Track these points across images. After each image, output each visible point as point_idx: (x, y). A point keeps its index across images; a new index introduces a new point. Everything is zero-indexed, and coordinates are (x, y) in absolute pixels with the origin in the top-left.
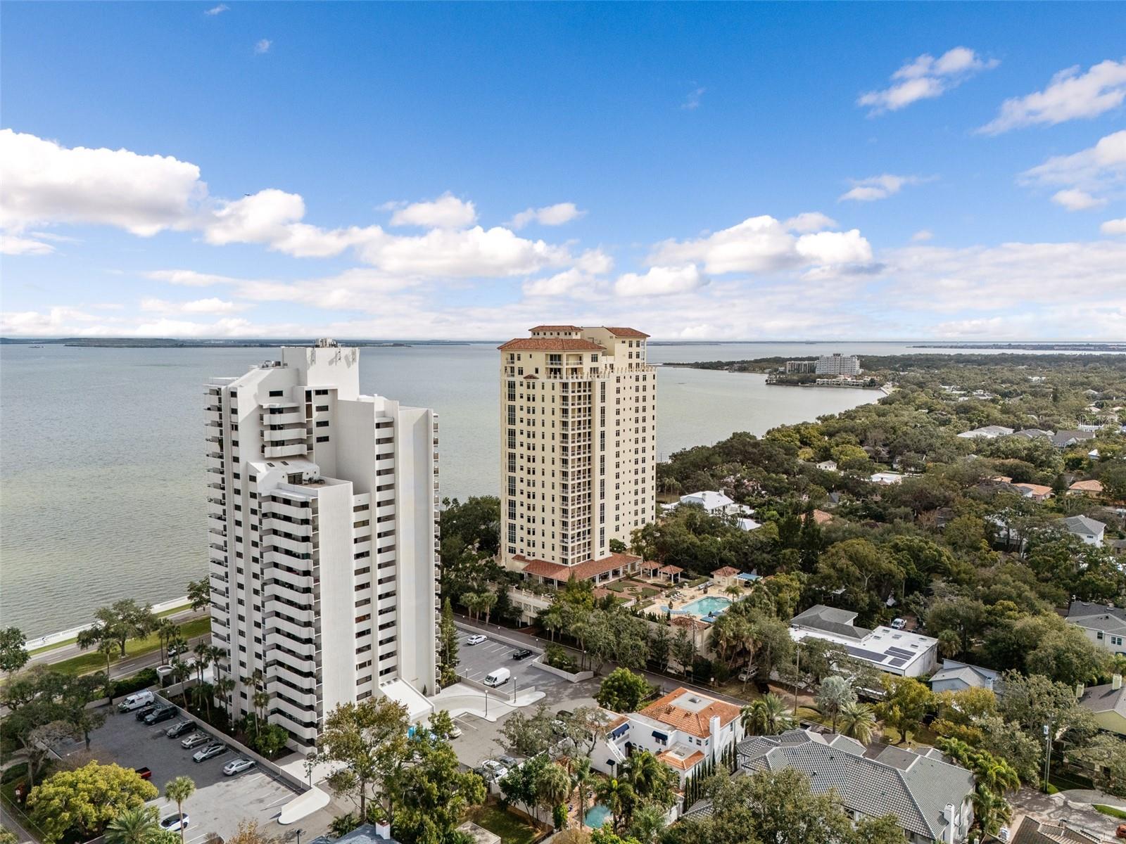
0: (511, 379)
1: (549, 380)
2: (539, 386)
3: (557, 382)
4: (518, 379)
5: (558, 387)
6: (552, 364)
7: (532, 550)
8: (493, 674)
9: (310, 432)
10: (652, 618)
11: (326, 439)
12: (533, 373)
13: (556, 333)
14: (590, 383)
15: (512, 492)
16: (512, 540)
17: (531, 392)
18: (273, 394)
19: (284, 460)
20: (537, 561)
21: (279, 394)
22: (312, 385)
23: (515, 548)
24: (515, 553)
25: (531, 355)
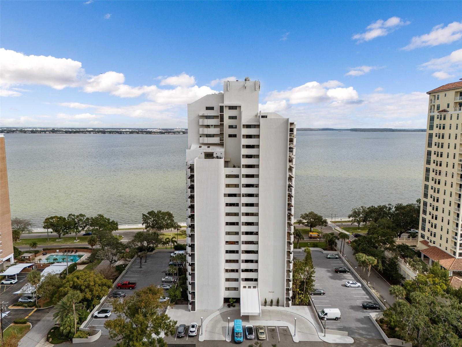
0: (432, 114)
1: (456, 112)
2: (448, 117)
4: (436, 113)
7: (433, 239)
8: (326, 310)
9: (222, 130)
11: (235, 136)
12: (445, 107)
15: (426, 196)
16: (424, 229)
17: (443, 122)
18: (208, 108)
19: (209, 145)
20: (435, 248)
21: (212, 108)
22: (227, 103)
23: (424, 235)
24: (424, 239)
25: (446, 94)
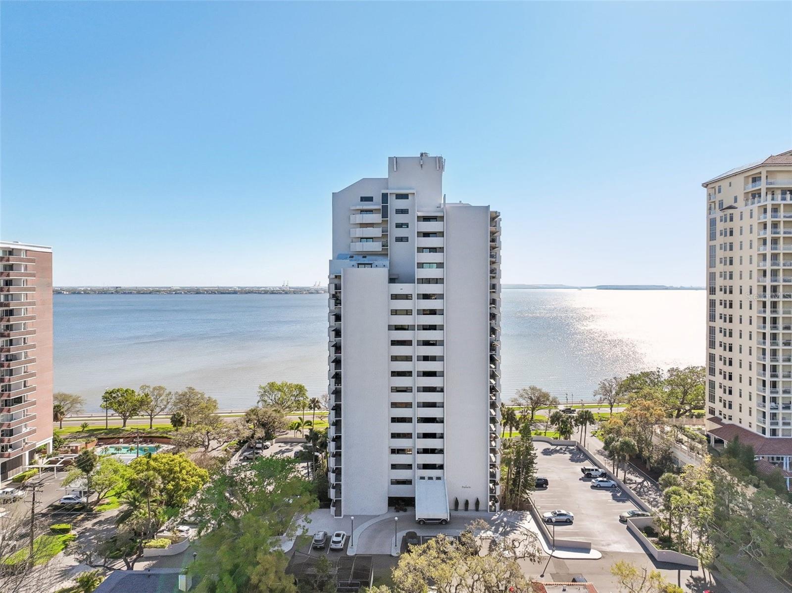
0: (713, 217)
1: (748, 207)
2: (736, 216)
3: (756, 207)
4: (718, 214)
5: (757, 214)
6: (751, 187)
7: (726, 411)
9: (385, 231)
11: (406, 240)
16: (712, 399)
17: (729, 225)
18: (363, 199)
19: (365, 254)
20: (733, 426)
21: (370, 199)
23: (714, 409)
24: (714, 415)
25: (730, 183)
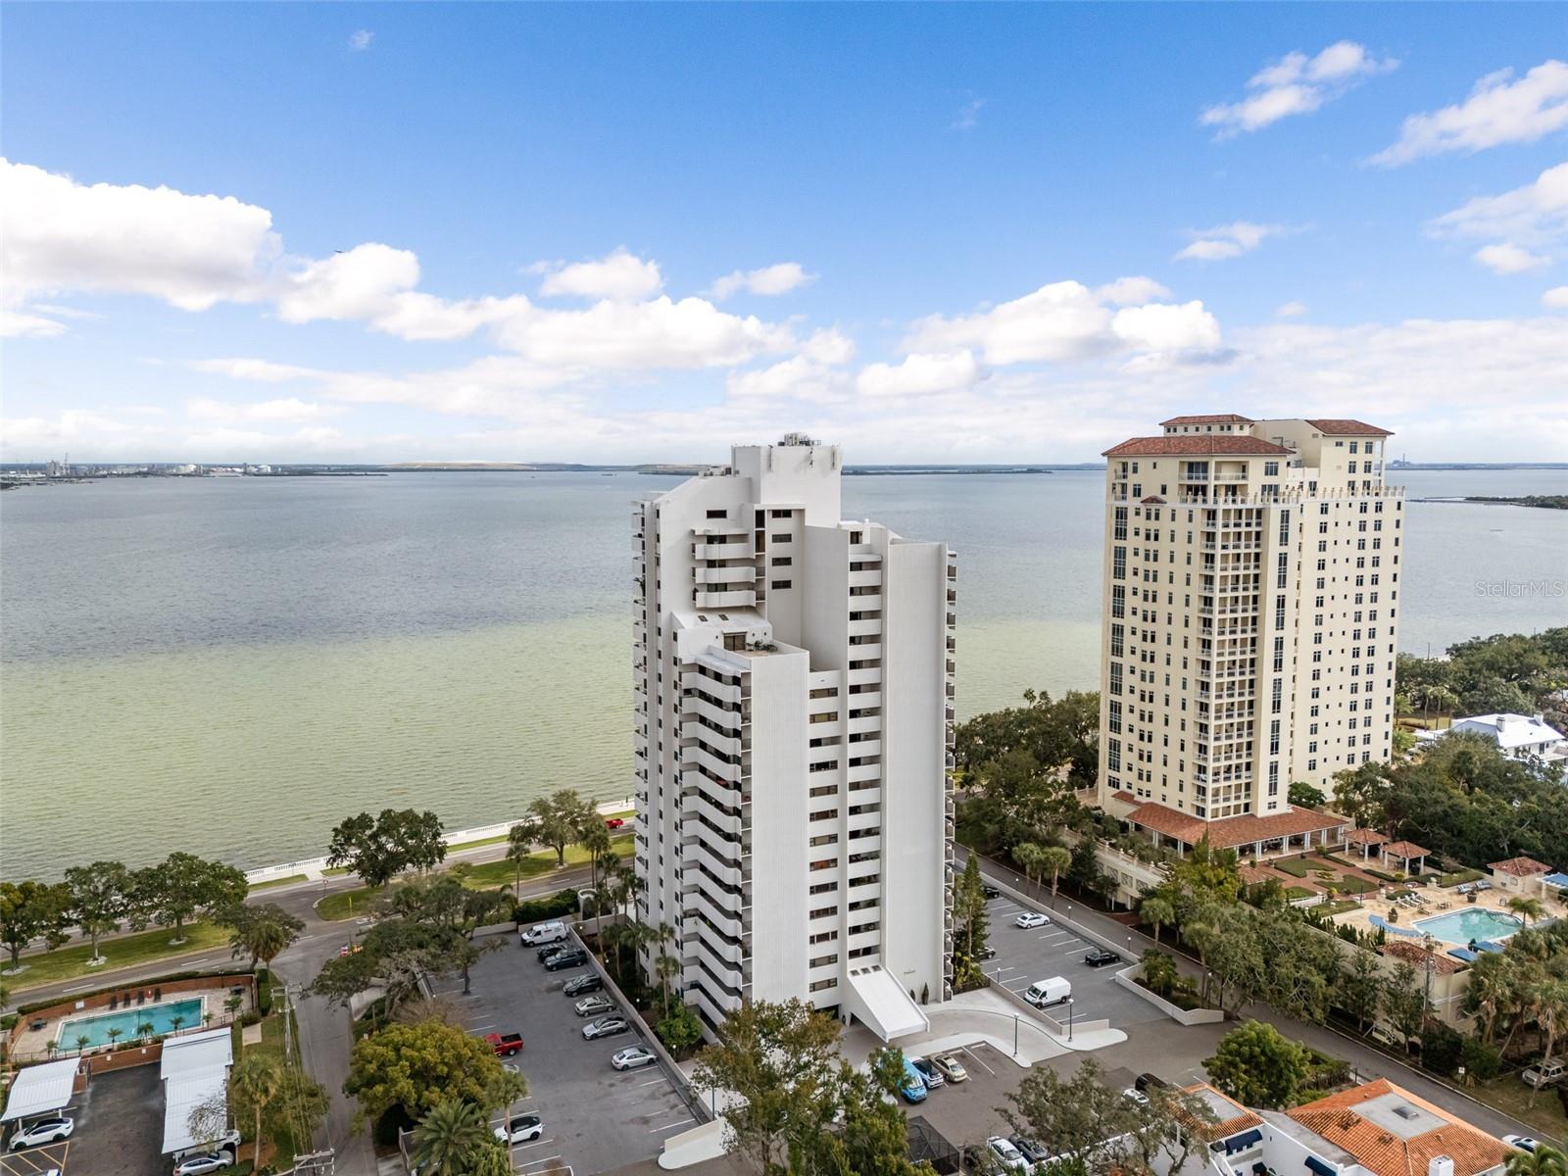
0: (1121, 504)
1: (1185, 505)
2: (1165, 514)
3: (1198, 508)
4: (1132, 503)
5: (1200, 519)
6: (1190, 478)
7: (1145, 786)
8: (1041, 986)
9: (760, 572)
10: (1348, 934)
11: (787, 584)
12: (1158, 493)
13: (1205, 428)
14: (1259, 512)
15: (1116, 688)
16: (1114, 765)
17: (1153, 525)
18: (711, 514)
19: (723, 612)
20: (1152, 805)
21: (722, 514)
22: (768, 502)
23: (1119, 780)
24: (1119, 788)
25: (1155, 464)
